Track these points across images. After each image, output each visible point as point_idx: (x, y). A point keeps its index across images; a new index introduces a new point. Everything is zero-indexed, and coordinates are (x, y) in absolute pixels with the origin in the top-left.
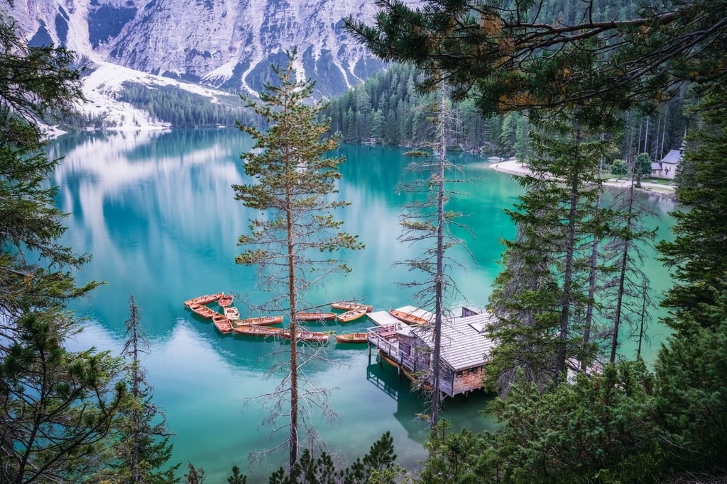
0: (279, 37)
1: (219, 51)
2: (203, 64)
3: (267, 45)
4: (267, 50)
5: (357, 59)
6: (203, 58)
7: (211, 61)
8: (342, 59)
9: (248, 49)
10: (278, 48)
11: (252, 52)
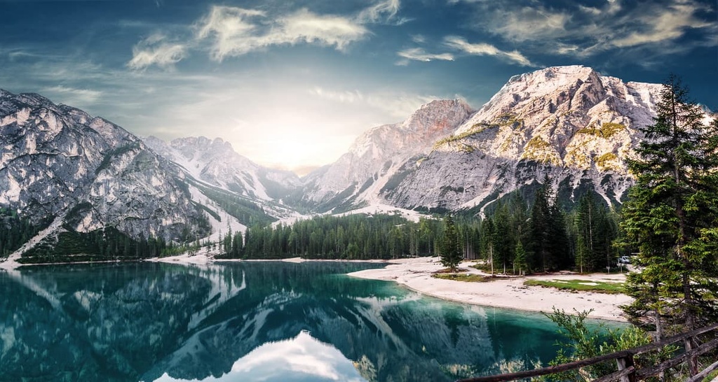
0: (535, 171)
1: (473, 187)
2: (455, 198)
3: (521, 177)
4: (521, 182)
5: (624, 189)
6: (455, 193)
7: (463, 195)
8: (606, 187)
9: (501, 182)
10: (533, 180)
11: (503, 184)
